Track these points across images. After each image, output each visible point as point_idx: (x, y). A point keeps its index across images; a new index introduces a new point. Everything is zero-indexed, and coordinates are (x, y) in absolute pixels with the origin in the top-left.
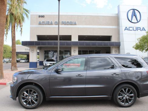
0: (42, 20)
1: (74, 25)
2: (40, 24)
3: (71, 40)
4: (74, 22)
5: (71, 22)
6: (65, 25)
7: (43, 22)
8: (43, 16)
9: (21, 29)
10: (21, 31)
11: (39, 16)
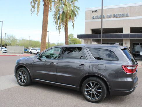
0: (95, 14)
1: (126, 17)
2: (93, 18)
3: (123, 33)
4: (126, 14)
5: (123, 14)
6: (117, 17)
7: (96, 16)
8: (96, 11)
9: (73, 24)
10: (73, 26)
11: (93, 12)
